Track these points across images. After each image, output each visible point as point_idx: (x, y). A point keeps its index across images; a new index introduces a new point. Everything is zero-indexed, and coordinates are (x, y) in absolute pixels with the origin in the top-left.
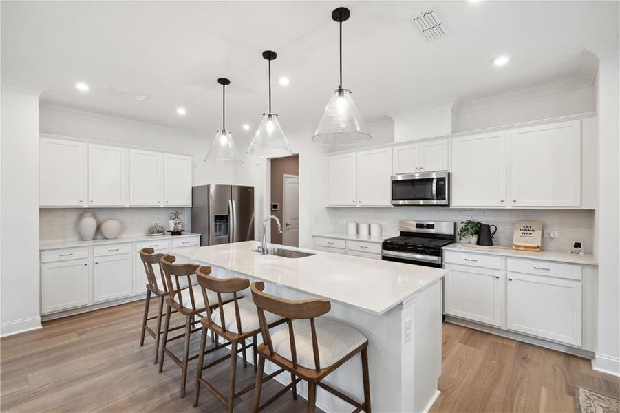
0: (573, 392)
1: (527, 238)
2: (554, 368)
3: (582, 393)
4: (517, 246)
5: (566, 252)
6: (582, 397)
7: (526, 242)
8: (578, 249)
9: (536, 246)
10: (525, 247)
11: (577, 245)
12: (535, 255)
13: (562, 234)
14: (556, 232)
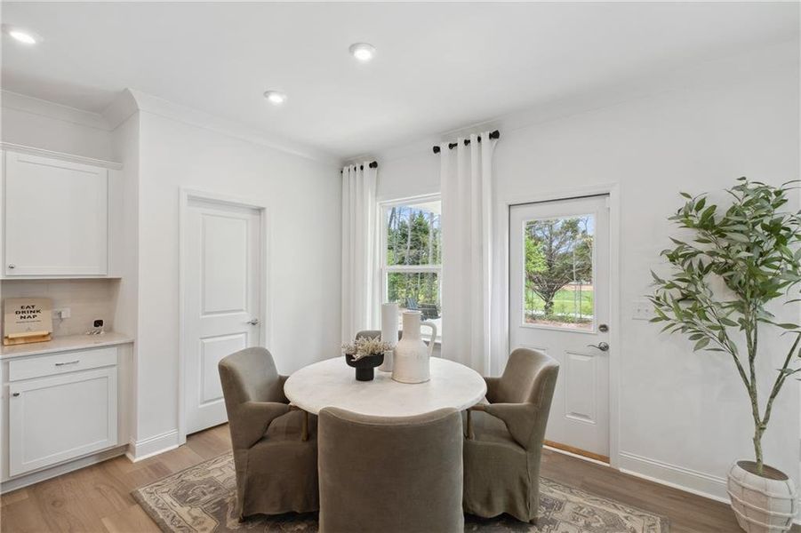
0: (135, 499)
1: (28, 323)
2: (96, 488)
3: (143, 493)
4: (12, 339)
5: (83, 334)
6: (146, 497)
7: (29, 329)
8: (100, 327)
9: (46, 333)
10: (25, 338)
11: (98, 323)
12: (43, 347)
13: (76, 311)
14: (69, 310)
